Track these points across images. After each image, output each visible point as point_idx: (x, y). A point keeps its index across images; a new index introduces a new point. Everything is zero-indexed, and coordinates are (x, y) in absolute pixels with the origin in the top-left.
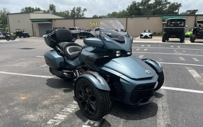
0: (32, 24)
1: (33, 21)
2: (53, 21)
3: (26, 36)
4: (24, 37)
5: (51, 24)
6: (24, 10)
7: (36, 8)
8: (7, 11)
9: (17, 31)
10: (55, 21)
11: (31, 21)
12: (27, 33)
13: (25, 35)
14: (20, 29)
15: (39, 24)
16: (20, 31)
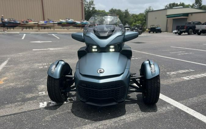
0: (167, 20)
1: (168, 17)
2: (190, 15)
3: (159, 31)
4: (157, 32)
5: (187, 18)
6: (168, 6)
7: (180, 3)
8: (151, 8)
9: (152, 27)
10: (192, 15)
11: (166, 17)
12: (160, 29)
13: (157, 31)
14: (154, 25)
15: (173, 19)
16: (154, 27)
